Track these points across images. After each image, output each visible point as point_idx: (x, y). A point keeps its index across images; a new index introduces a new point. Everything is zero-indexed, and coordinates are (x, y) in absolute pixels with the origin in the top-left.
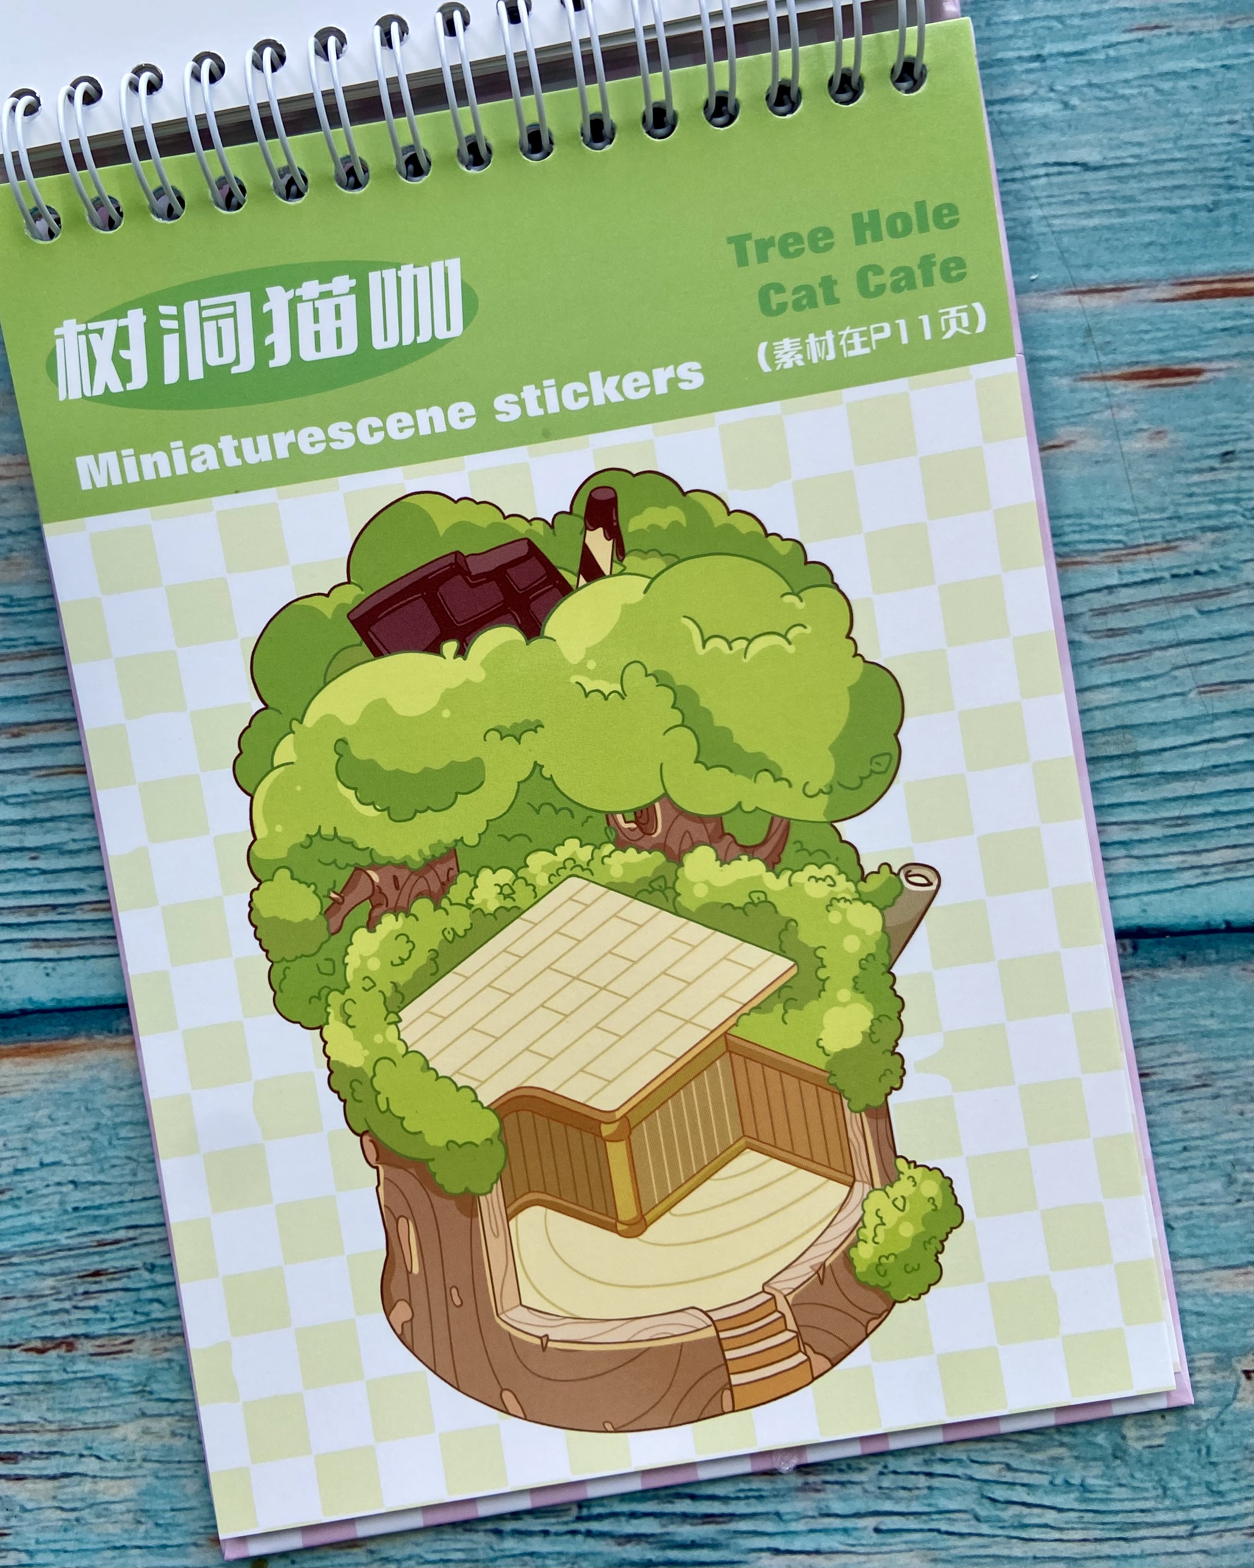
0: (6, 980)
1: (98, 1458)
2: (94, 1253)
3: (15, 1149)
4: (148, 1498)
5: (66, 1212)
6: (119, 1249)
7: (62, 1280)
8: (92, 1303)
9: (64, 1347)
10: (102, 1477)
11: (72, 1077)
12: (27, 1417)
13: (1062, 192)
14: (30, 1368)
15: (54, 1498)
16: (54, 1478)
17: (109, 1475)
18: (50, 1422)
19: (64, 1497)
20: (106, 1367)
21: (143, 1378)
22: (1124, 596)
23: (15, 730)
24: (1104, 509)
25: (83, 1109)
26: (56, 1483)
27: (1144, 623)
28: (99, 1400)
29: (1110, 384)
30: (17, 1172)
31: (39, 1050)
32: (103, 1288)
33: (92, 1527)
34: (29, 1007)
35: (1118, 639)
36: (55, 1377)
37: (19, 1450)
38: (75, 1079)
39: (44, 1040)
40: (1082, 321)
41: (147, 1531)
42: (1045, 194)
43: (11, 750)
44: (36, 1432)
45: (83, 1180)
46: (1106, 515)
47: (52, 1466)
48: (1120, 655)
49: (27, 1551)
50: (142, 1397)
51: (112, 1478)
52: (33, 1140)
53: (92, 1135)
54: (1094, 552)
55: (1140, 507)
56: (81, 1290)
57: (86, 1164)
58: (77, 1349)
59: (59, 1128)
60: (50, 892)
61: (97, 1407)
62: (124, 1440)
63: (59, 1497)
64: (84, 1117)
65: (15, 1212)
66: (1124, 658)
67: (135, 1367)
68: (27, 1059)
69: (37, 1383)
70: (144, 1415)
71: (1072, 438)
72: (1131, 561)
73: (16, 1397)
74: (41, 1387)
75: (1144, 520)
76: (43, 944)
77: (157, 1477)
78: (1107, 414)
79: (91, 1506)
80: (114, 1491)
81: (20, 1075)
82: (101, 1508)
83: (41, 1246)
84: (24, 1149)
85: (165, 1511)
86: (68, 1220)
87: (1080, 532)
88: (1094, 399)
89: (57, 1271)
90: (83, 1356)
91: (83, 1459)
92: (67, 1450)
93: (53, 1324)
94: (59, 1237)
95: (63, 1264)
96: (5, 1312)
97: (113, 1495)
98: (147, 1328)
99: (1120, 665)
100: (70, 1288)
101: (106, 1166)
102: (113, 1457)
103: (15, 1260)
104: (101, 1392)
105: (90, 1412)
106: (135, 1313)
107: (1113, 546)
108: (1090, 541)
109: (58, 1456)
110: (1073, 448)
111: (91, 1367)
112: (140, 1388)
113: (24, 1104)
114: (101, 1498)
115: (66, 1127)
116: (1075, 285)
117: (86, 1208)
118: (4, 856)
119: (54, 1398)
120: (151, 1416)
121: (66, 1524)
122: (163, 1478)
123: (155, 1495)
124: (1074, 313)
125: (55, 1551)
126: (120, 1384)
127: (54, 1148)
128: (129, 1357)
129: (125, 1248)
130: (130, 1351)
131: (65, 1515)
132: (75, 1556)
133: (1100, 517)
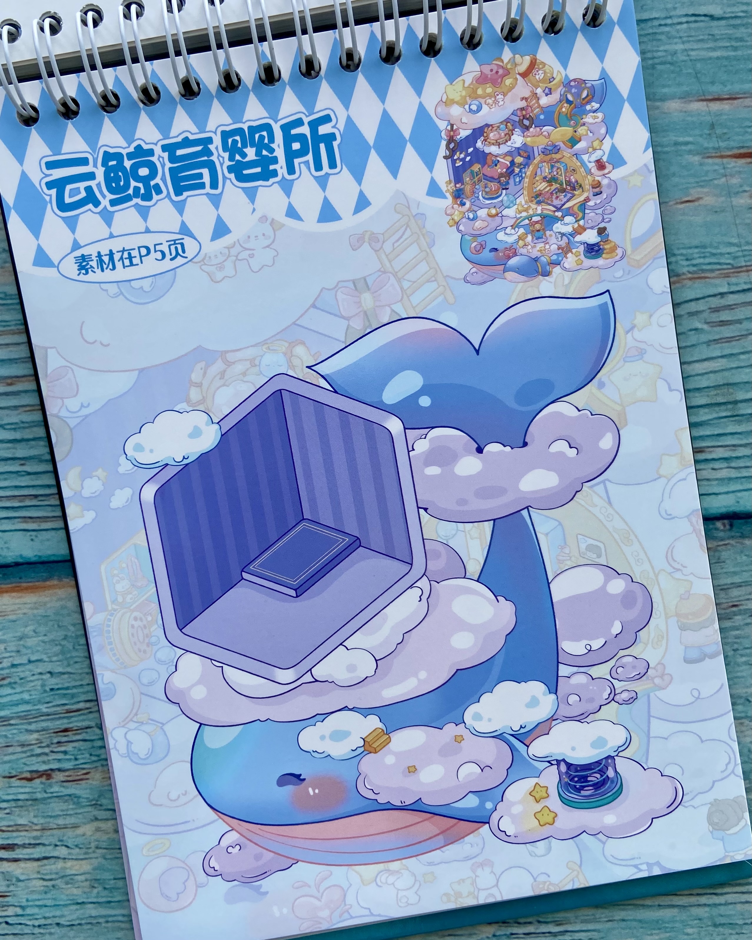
0: (5, 543)
1: (67, 847)
2: (64, 718)
3: (12, 651)
4: (98, 871)
5: (45, 691)
6: (80, 715)
7: (43, 735)
8: (63, 749)
9: (45, 776)
10: (69, 859)
11: (49, 605)
12: (19, 823)
13: (697, 34)
14: (22, 790)
15: (38, 872)
16: (38, 860)
17: (74, 857)
18: (36, 824)
19: (45, 872)
20: (72, 789)
21: (96, 796)
22: (731, 299)
23: (9, 381)
24: (719, 243)
25: (56, 626)
26: (39, 863)
27: (742, 317)
28: (67, 810)
29: (725, 160)
30: (13, 666)
31: (27, 589)
32: (70, 740)
33: (62, 890)
34: (21, 560)
35: (726, 327)
36: (39, 796)
37: (15, 842)
38: (51, 608)
39: (31, 582)
40: (708, 118)
41: (98, 893)
42: (685, 34)
43: (6, 394)
44: (27, 831)
45: (57, 671)
46: (721, 247)
47: (37, 852)
48: (727, 338)
49: (21, 907)
50: (95, 808)
51: (76, 859)
52: (24, 646)
53: (63, 643)
54: (712, 271)
55: (743, 241)
56: (55, 741)
57: (58, 661)
58: (53, 778)
59: (40, 638)
60: (33, 486)
61: (67, 815)
62: (84, 835)
63: (41, 872)
64: (57, 631)
65: (13, 691)
66: (729, 340)
67: (91, 789)
68: (20, 594)
69: (27, 800)
70: (96, 819)
71: (701, 196)
72: (736, 277)
73: (13, 809)
74: (30, 802)
75: (745, 250)
76: (29, 520)
77: (105, 859)
78: (723, 180)
79: (63, 877)
80: (77, 868)
81: (15, 604)
82: (69, 879)
83: (29, 713)
84: (18, 651)
85: (110, 880)
86: (47, 696)
87: (704, 257)
88: (715, 171)
89: (40, 729)
90: (57, 782)
91: (57, 848)
92: (47, 843)
93: (38, 763)
94: (41, 707)
95: (44, 724)
96: (6, 755)
97: (76, 870)
98: (98, 764)
99: (727, 344)
100: (48, 740)
101: (72, 662)
102: (77, 846)
103: (12, 722)
104: (69, 805)
105: (62, 818)
106: (91, 755)
107: (725, 267)
108: (710, 264)
109: (41, 846)
110: (701, 202)
111: (62, 789)
112: (94, 802)
113: (17, 622)
114: (69, 872)
115: (45, 638)
116: (704, 96)
117: (58, 689)
118: (3, 463)
119: (38, 809)
120: (101, 820)
121: (46, 889)
122: (109, 859)
123: (104, 870)
124: (703, 114)
125: (39, 906)
126: (81, 800)
127: (38, 651)
128: (87, 783)
129: (84, 714)
130: (87, 779)
131: (45, 883)
132: (51, 909)
133: (717, 248)
